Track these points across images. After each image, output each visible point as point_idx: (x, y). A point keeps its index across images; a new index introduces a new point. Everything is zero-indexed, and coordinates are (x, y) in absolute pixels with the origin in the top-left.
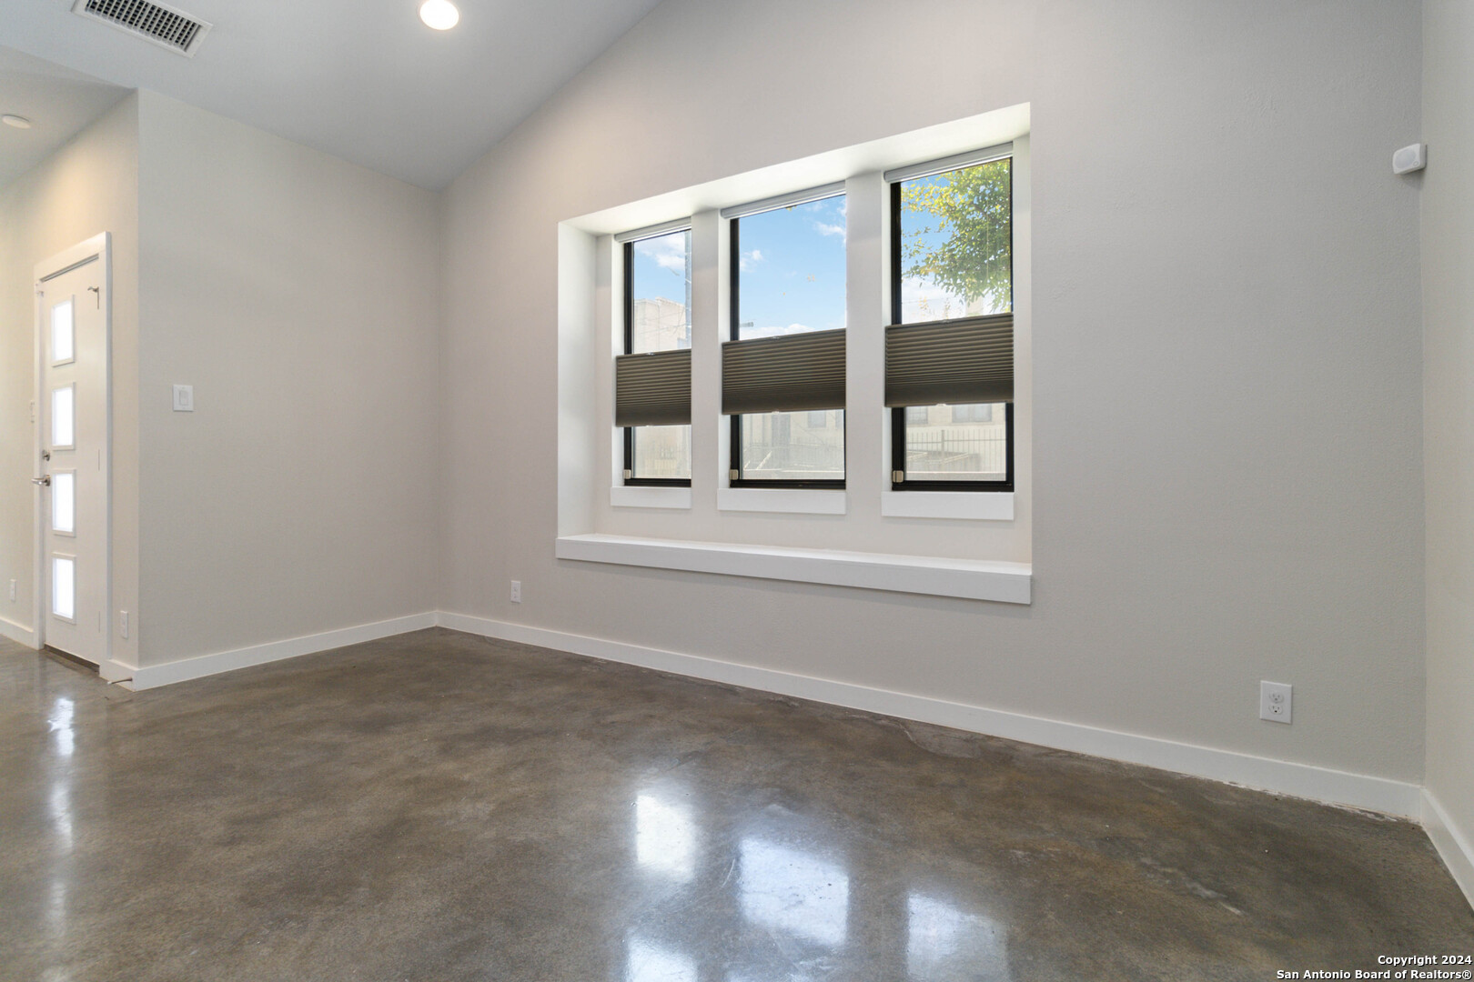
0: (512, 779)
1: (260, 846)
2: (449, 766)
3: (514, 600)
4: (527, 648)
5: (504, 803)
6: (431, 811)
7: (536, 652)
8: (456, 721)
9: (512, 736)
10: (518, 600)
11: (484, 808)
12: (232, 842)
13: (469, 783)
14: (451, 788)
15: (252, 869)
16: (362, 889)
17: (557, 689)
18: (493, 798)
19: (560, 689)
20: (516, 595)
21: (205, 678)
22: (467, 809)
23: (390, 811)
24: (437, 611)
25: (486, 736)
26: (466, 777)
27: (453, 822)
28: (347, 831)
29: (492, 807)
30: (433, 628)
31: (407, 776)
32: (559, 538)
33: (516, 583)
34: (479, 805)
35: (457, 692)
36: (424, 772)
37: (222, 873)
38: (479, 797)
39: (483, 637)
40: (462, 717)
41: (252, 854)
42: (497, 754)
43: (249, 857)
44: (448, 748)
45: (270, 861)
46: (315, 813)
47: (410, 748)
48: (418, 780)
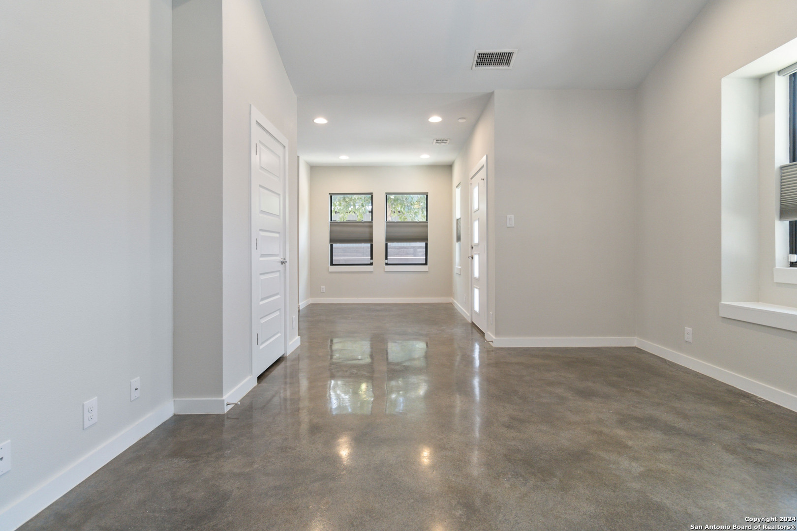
0: (661, 457)
1: (518, 434)
2: (621, 433)
3: (687, 340)
4: (696, 374)
5: (651, 470)
6: (603, 454)
7: (702, 378)
8: (632, 407)
9: (669, 430)
10: (690, 340)
11: (637, 468)
12: (509, 427)
13: (631, 447)
14: (620, 447)
15: (513, 443)
16: (555, 479)
17: (713, 408)
18: (645, 465)
19: (715, 409)
20: (689, 337)
21: (519, 348)
22: (625, 463)
23: (581, 444)
24: (636, 338)
25: (650, 423)
26: (630, 443)
27: (614, 467)
28: (557, 445)
29: (642, 469)
30: (633, 347)
31: (595, 429)
32: (723, 303)
33: (688, 329)
34: (634, 464)
35: (638, 389)
36: (605, 430)
37: (501, 439)
38: (635, 459)
39: (665, 360)
40: (637, 405)
41: (514, 436)
42: (655, 437)
43: (513, 437)
44: (623, 421)
45: (520, 443)
46: (545, 429)
47: (601, 413)
48: (600, 433)
